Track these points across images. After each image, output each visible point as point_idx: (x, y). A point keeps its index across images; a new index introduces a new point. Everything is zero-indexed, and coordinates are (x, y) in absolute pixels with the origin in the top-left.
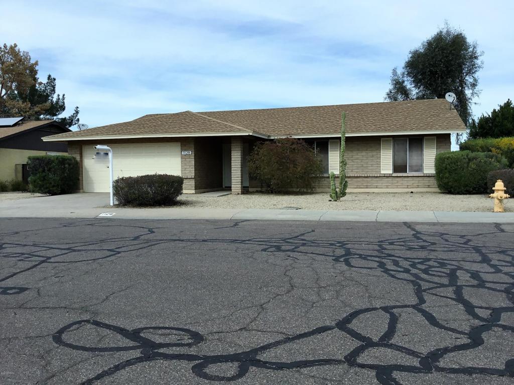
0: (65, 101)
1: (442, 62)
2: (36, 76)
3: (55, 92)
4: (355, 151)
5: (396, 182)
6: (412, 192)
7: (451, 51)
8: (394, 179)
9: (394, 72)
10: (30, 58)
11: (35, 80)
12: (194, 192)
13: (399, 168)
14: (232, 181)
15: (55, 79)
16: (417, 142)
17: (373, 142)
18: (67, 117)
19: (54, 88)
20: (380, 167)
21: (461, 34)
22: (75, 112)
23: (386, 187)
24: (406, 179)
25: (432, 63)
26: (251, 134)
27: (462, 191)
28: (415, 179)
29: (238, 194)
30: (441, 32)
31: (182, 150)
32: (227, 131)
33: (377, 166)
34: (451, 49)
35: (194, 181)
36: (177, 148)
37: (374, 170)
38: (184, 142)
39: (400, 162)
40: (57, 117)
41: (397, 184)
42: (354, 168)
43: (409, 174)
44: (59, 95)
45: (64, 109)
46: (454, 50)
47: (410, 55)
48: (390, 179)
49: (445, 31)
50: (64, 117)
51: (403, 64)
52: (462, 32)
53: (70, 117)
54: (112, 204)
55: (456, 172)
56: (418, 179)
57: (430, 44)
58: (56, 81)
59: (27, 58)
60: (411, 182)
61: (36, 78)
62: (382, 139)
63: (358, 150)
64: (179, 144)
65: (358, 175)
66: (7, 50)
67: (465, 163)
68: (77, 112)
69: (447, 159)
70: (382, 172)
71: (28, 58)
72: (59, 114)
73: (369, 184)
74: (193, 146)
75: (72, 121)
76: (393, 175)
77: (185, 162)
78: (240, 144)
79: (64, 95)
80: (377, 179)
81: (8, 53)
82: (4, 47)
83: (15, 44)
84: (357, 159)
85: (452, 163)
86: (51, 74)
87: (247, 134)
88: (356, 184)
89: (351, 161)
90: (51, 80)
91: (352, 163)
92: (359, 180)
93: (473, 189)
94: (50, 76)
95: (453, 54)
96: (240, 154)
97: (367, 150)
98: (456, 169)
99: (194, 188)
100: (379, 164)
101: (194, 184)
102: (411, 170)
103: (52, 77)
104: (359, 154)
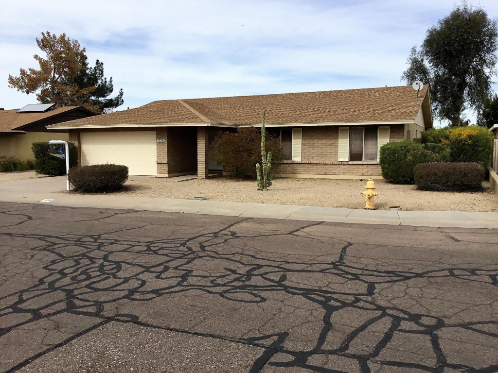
0: (112, 83)
1: (457, 41)
2: (86, 61)
3: (103, 76)
4: (315, 139)
5: (352, 169)
6: (361, 180)
7: (466, 30)
8: (350, 166)
9: (414, 50)
10: (79, 46)
11: (85, 64)
12: (167, 175)
13: (355, 156)
14: (198, 167)
15: (102, 64)
16: (372, 131)
17: (331, 132)
18: (113, 98)
19: (102, 72)
20: (338, 155)
21: (481, 11)
22: (119, 94)
23: (343, 174)
24: (361, 167)
25: (446, 42)
26: (209, 125)
27: (400, 181)
28: (369, 167)
29: (203, 179)
30: (458, 10)
31: (157, 138)
32: (190, 122)
33: (335, 153)
34: (465, 27)
35: (167, 166)
36: (153, 135)
37: (333, 158)
38: (159, 131)
39: (356, 149)
40: (105, 98)
41: (352, 172)
42: (315, 155)
43: (364, 162)
44: (106, 79)
45: (112, 91)
46: (469, 28)
47: (428, 34)
48: (346, 167)
49: (462, 8)
50: (110, 99)
51: (421, 43)
52: (482, 8)
53: (115, 98)
54: (68, 190)
55: (395, 163)
56: (372, 167)
57: (447, 22)
58: (104, 66)
59: (76, 45)
60: (365, 169)
61: (85, 63)
62: (340, 128)
63: (319, 139)
64: (155, 133)
65: (318, 163)
66: (56, 39)
67: (402, 154)
68: (122, 94)
69: (387, 150)
70: (340, 160)
71: (78, 45)
72: (107, 95)
73: (328, 171)
74: (166, 134)
75: (118, 101)
76: (349, 163)
77: (160, 149)
78: (204, 134)
79: (111, 78)
80: (335, 166)
81: (57, 42)
82: (54, 37)
83: (64, 34)
84: (318, 147)
85: (390, 154)
86: (99, 59)
87: (206, 125)
88: (317, 171)
89: (312, 149)
90: (99, 65)
91: (313, 151)
92: (318, 166)
93: (410, 179)
94: (98, 61)
95: (468, 33)
96: (204, 143)
97: (326, 139)
98: (394, 161)
99: (167, 172)
100: (337, 151)
101: (167, 168)
102: (367, 158)
103: (100, 62)
104: (319, 142)
